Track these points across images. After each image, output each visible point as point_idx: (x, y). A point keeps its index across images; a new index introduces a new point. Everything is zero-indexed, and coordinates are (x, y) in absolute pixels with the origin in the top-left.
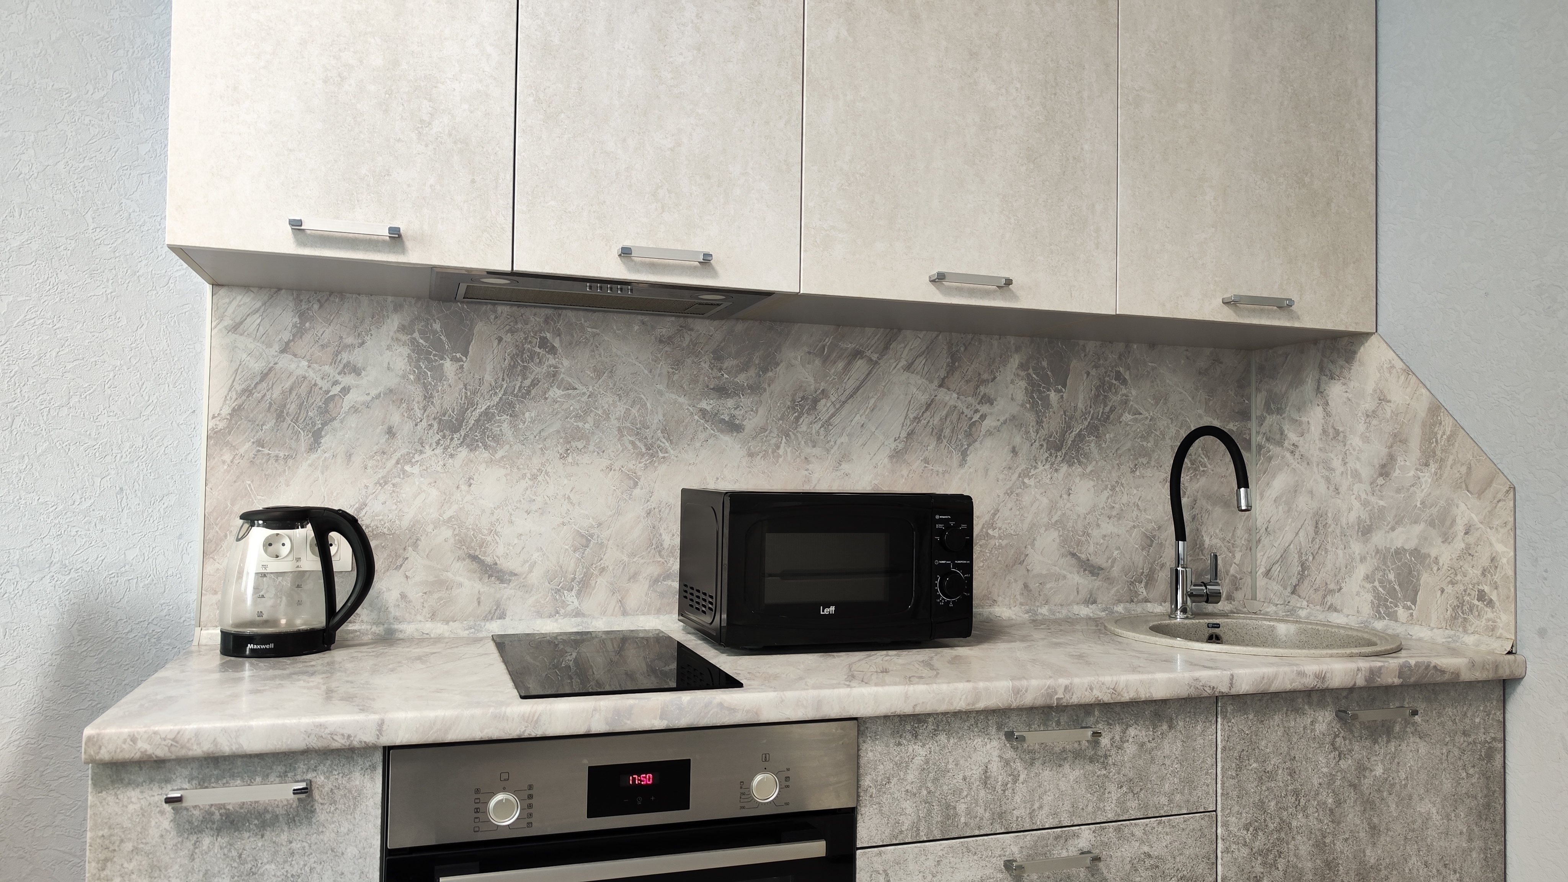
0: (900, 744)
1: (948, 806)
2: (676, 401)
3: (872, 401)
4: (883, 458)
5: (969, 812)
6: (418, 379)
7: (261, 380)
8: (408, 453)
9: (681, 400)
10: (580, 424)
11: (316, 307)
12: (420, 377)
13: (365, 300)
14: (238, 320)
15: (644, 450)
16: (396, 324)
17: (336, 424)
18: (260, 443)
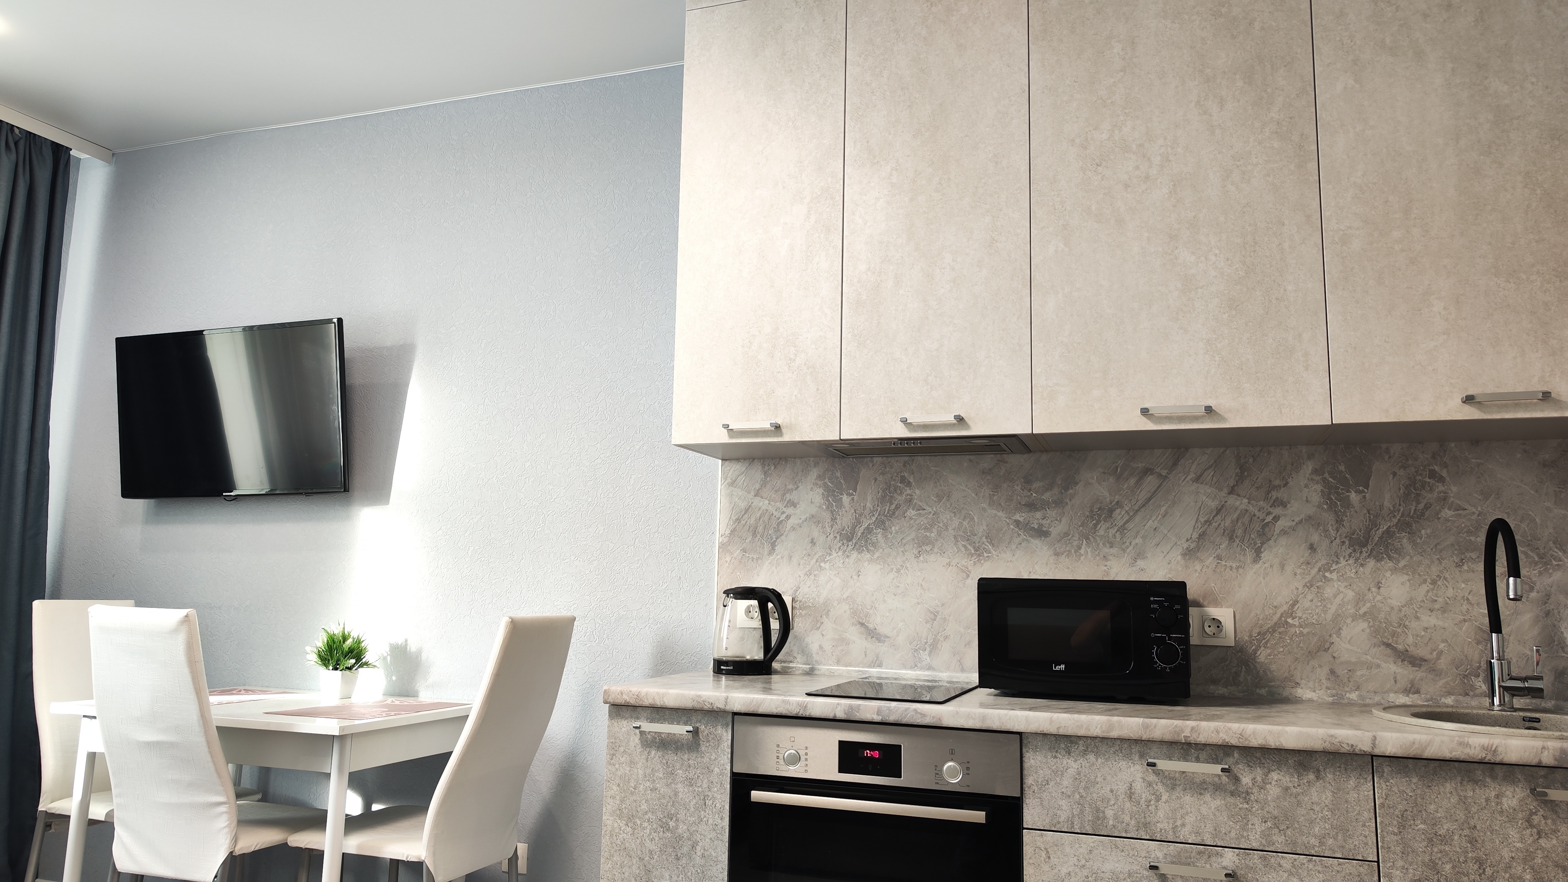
0: (1055, 757)
1: (1098, 810)
2: (996, 515)
3: (1164, 509)
4: (1176, 556)
5: (1116, 817)
6: (828, 508)
7: (745, 513)
8: (823, 555)
9: (1000, 514)
10: (928, 534)
11: (773, 468)
12: (829, 506)
13: (798, 461)
14: (734, 479)
15: (973, 551)
16: (815, 475)
17: (783, 537)
18: (744, 550)
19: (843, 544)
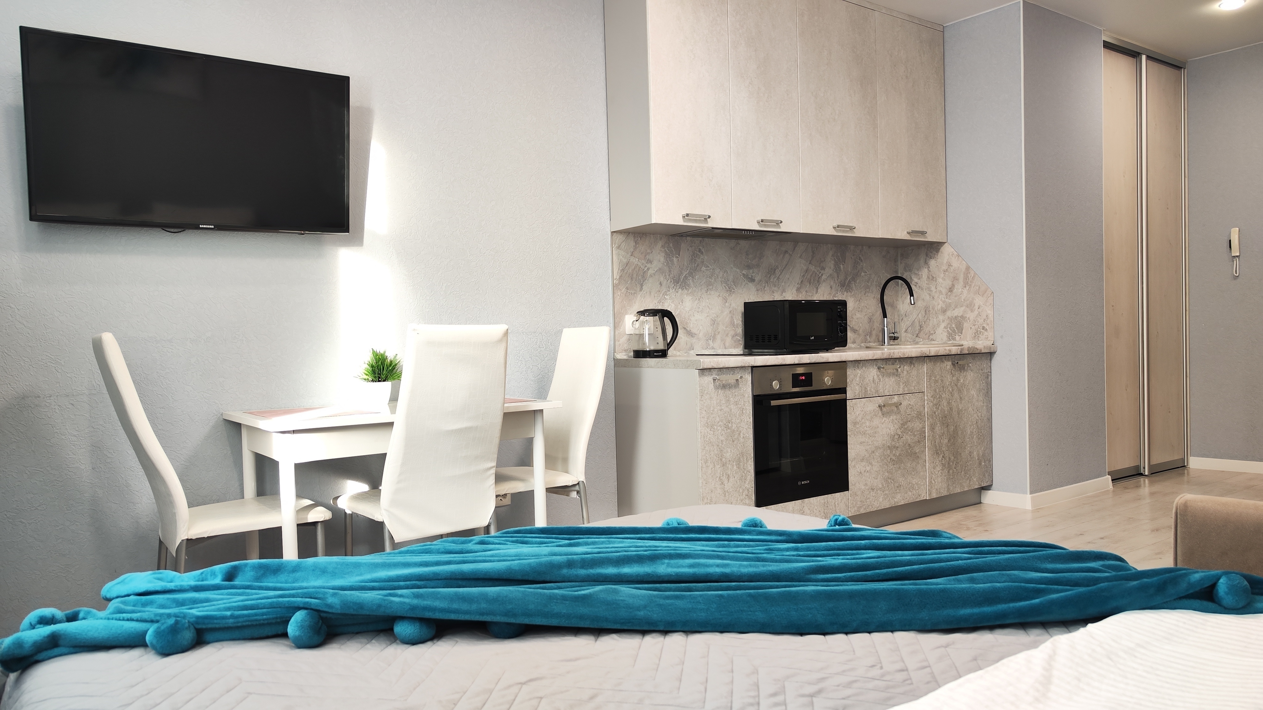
0: (855, 370)
1: (866, 388)
2: (736, 271)
3: (791, 269)
5: (870, 390)
6: (667, 264)
7: (626, 266)
8: (666, 291)
9: (738, 270)
10: (711, 280)
11: (639, 239)
12: (668, 263)
13: (652, 236)
14: (619, 245)
15: (728, 289)
16: (661, 245)
17: (646, 281)
18: (627, 288)
19: (675, 285)
